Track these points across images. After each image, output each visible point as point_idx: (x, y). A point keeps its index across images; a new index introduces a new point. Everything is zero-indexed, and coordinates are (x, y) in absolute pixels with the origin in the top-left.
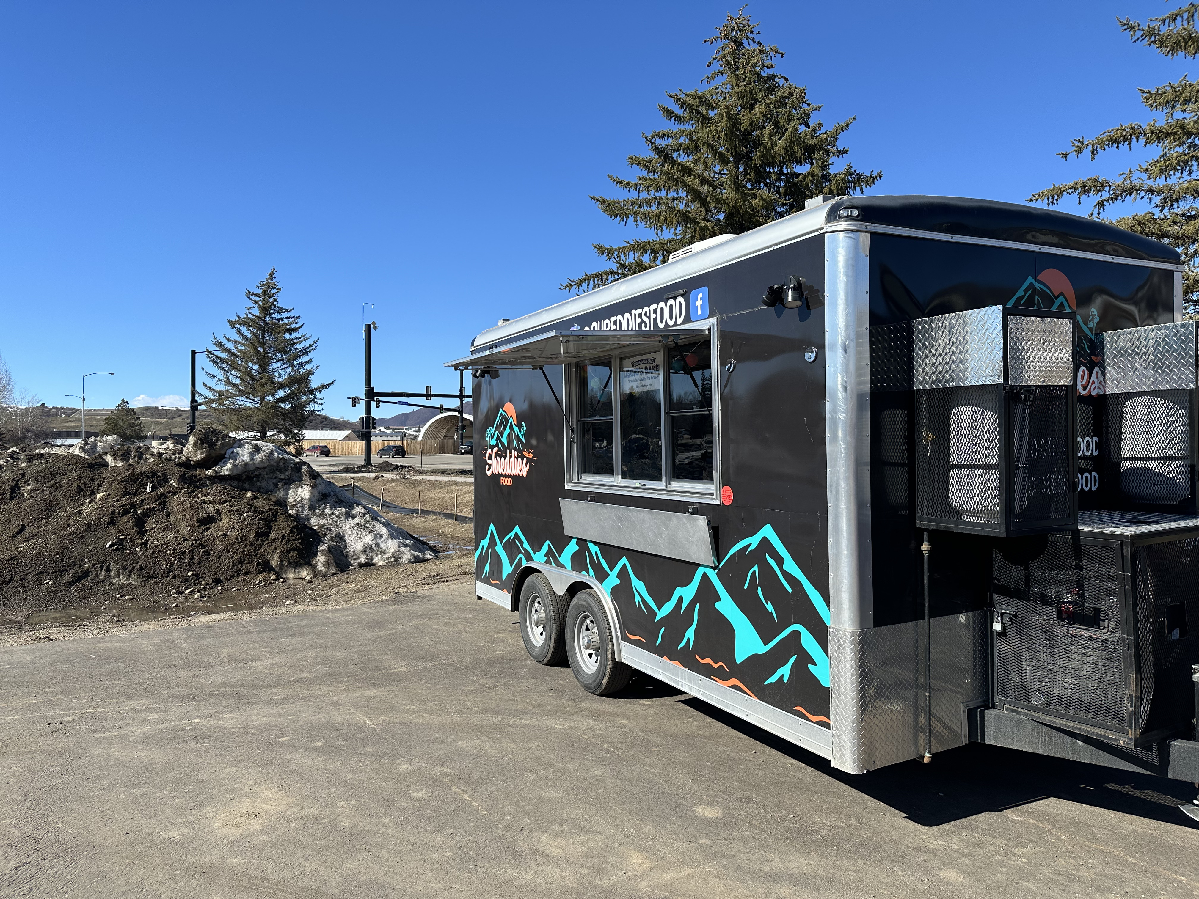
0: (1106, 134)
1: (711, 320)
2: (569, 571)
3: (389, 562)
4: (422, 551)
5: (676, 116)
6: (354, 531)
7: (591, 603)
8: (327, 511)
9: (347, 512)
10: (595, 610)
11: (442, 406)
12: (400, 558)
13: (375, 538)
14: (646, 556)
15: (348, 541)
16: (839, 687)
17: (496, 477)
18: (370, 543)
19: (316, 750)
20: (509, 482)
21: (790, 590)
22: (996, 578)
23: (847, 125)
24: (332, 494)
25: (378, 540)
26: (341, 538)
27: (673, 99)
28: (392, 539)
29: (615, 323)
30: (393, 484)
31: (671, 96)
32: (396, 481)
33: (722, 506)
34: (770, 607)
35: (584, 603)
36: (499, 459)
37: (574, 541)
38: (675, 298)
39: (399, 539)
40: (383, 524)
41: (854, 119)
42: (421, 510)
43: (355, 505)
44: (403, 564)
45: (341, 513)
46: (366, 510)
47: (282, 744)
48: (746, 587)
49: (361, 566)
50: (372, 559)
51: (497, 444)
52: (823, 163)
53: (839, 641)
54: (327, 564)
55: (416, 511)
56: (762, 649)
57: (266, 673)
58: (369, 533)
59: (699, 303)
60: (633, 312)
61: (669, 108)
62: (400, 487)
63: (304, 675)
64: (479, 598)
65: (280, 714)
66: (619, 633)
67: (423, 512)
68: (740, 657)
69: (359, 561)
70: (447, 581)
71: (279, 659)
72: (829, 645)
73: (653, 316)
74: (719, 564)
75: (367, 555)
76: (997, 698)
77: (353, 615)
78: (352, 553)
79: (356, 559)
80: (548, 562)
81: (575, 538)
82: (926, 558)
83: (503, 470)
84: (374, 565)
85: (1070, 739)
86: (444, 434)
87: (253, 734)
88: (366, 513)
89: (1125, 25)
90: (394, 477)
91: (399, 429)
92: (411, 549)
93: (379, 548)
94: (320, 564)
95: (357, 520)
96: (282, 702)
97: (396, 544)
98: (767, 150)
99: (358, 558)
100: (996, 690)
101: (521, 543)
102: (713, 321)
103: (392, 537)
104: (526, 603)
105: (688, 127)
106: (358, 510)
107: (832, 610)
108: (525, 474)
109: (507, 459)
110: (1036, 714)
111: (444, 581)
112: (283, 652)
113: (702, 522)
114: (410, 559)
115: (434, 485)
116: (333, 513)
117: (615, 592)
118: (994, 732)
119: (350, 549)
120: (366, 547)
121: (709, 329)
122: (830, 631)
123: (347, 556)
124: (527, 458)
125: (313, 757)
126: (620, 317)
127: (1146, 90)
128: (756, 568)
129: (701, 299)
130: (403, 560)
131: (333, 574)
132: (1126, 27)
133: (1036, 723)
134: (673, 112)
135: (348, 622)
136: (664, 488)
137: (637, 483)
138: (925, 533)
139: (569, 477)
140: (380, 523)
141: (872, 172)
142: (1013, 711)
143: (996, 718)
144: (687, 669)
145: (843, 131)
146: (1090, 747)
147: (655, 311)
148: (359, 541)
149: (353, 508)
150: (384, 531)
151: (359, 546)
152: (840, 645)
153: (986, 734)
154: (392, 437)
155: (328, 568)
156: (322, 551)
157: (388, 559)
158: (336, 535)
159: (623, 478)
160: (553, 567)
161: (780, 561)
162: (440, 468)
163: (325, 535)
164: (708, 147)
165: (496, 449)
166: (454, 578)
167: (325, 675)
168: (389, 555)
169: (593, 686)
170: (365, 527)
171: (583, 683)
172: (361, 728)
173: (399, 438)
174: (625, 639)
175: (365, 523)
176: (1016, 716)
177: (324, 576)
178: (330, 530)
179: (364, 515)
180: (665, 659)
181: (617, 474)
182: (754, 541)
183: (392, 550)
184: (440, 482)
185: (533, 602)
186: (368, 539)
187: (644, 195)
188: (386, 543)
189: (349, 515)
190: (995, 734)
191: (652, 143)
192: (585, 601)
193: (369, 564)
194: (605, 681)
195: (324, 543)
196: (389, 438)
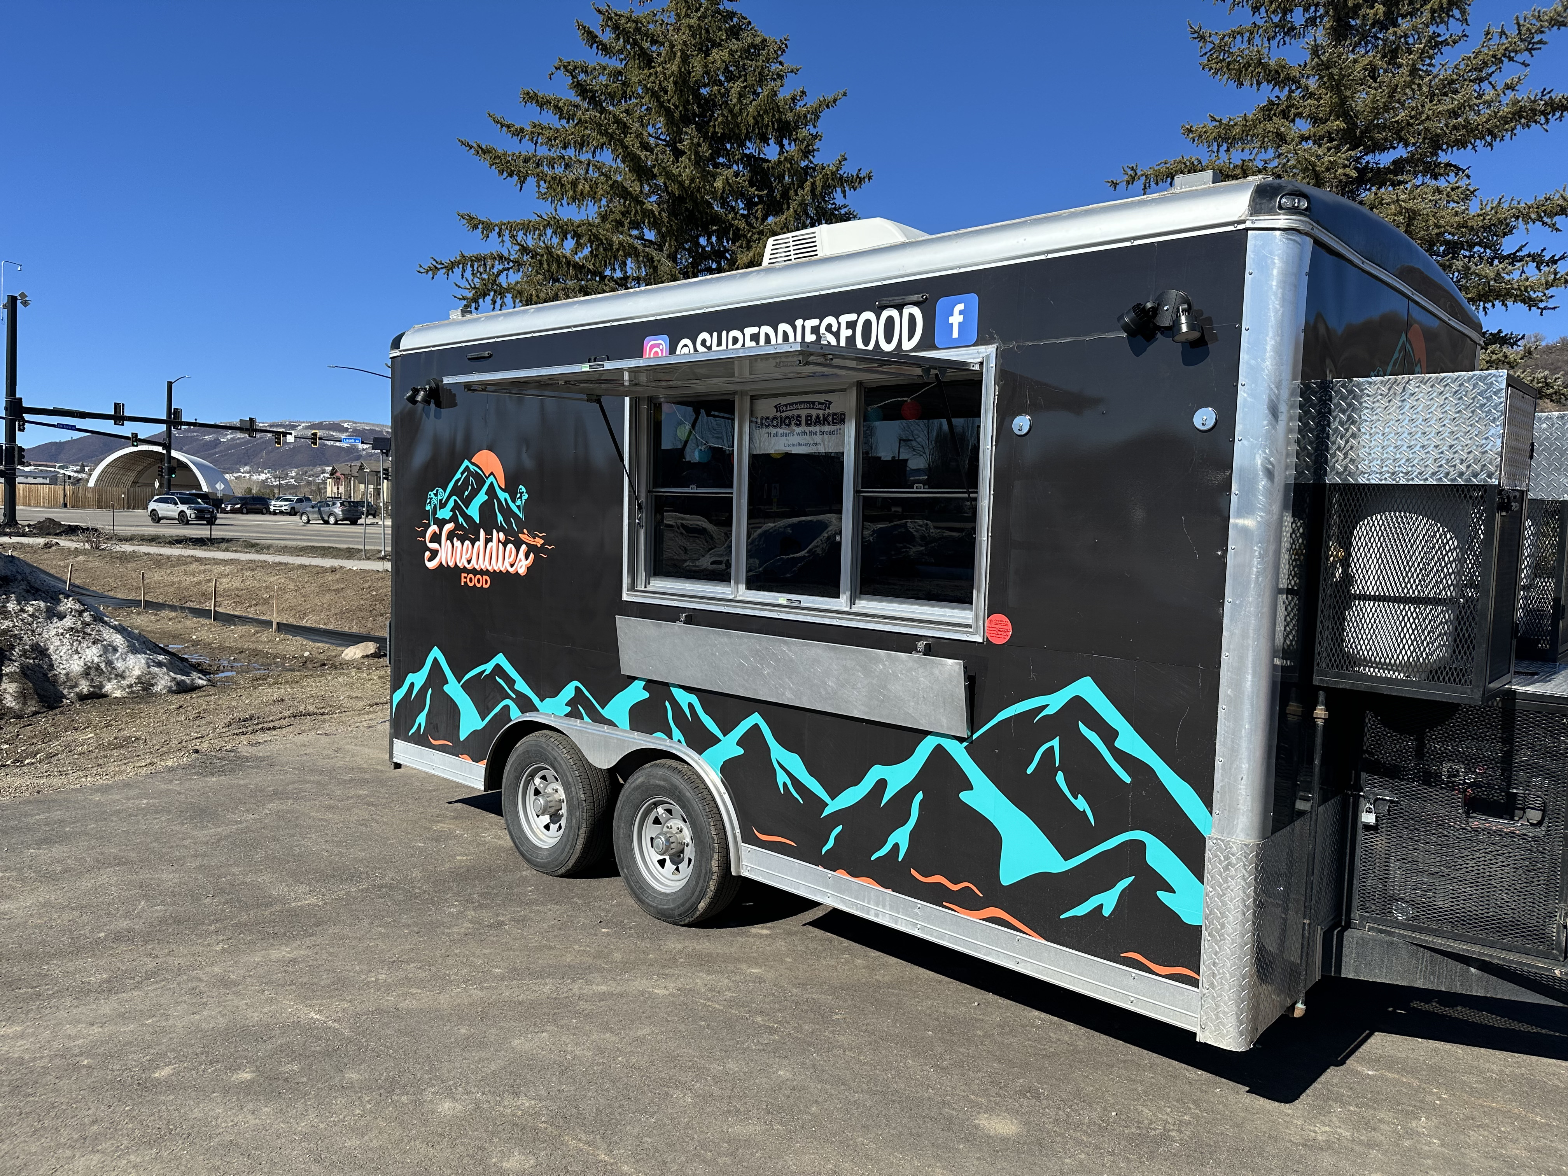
0: (1162, 165)
1: (982, 348)
2: (625, 731)
3: (132, 692)
4: (187, 674)
5: (601, 43)
6: (65, 641)
7: (678, 783)
8: (11, 606)
9: (48, 610)
10: (688, 794)
11: (135, 435)
12: (153, 685)
13: (105, 653)
14: (809, 714)
15: (54, 657)
16: (1223, 926)
17: (451, 573)
18: (96, 660)
19: (246, 1088)
20: (485, 583)
21: (1127, 779)
22: (1367, 751)
23: (835, 101)
24: (19, 577)
25: (110, 655)
26: (41, 652)
27: (601, 17)
28: (134, 654)
29: (755, 338)
30: (81, 558)
31: (599, 11)
32: (84, 552)
33: (987, 645)
34: (1081, 803)
35: (662, 783)
36: (457, 543)
37: (638, 685)
38: (900, 308)
39: (146, 654)
40: (114, 628)
41: (845, 95)
42: (146, 601)
43: (61, 596)
44: (157, 695)
45: (38, 609)
46: (83, 605)
47: (169, 1085)
48: (1029, 771)
49: (82, 698)
50: (101, 687)
51: (455, 516)
52: (808, 146)
53: (1227, 858)
54: (22, 696)
55: (137, 603)
56: (1056, 864)
57: (37, 926)
58: (94, 643)
59: (956, 319)
60: (799, 323)
61: (591, 29)
62: (96, 563)
63: (124, 924)
64: (398, 766)
65: (122, 1016)
66: (738, 830)
67: (149, 605)
68: (1009, 875)
69: (77, 690)
70: (274, 728)
71: (46, 893)
72: (1207, 863)
73: (845, 333)
74: (972, 734)
75: (92, 680)
76: (1356, 914)
77: (146, 796)
78: (63, 678)
79: (72, 687)
80: (574, 714)
81: (642, 679)
82: (1320, 729)
83: (469, 562)
84: (105, 696)
85: (1460, 965)
86: (132, 479)
87: (89, 1067)
88: (83, 611)
89: (1196, 32)
90: (80, 545)
91: (47, 466)
92: (169, 670)
93: (113, 668)
94: (8, 696)
95: (68, 622)
96: (109, 988)
97: (143, 661)
98: (734, 116)
99: (76, 686)
100: (1355, 903)
101: (511, 682)
102: (989, 351)
103: (134, 650)
104: (518, 779)
105: (615, 63)
106: (68, 604)
107: (1215, 810)
108: (522, 571)
109: (480, 544)
110: (1417, 935)
111: (269, 729)
112: (48, 877)
113: (953, 667)
114: (170, 687)
115: (159, 562)
116: (22, 610)
117: (728, 769)
118: (1355, 961)
119: (60, 671)
120: (89, 667)
121: (981, 364)
122: (1209, 844)
123: (55, 681)
124: (527, 544)
125: (250, 1106)
126: (766, 329)
127: (1217, 118)
128: (1055, 743)
129: (961, 313)
130: (158, 688)
131: (35, 713)
132: (1196, 35)
133: (1415, 947)
134: (597, 37)
135: (144, 811)
136: (847, 609)
137: (782, 598)
138: (1321, 693)
139: (630, 581)
140: (110, 626)
141: (859, 170)
142: (1381, 931)
143: (1360, 941)
144: (889, 891)
145: (828, 107)
146: (1486, 975)
147: (851, 325)
148: (76, 657)
149: (59, 601)
150: (118, 640)
151: (76, 666)
152: (1229, 864)
153: (1343, 964)
154: (35, 478)
155: (25, 704)
156: (10, 676)
157: (130, 686)
158: (31, 646)
159: (748, 588)
160: (587, 723)
161: (1109, 735)
162: (146, 533)
163: (12, 647)
164: (652, 96)
165: (449, 527)
166: (284, 722)
167: (162, 921)
168: (131, 680)
169: (677, 912)
170: (85, 633)
171: (656, 908)
172: (310, 1030)
173: (48, 481)
174: (749, 838)
175: (83, 628)
176: (1388, 938)
177: (19, 717)
178: (21, 639)
179: (81, 613)
180: (841, 874)
181: (737, 583)
182: (1055, 702)
183: (137, 672)
184: (168, 557)
185: (532, 776)
186: (92, 654)
187: (543, 151)
188: (124, 660)
189: (53, 614)
190: (1357, 963)
191: (574, 77)
192: (664, 780)
193: (96, 695)
194: (702, 905)
195: (11, 660)
196: (30, 480)
